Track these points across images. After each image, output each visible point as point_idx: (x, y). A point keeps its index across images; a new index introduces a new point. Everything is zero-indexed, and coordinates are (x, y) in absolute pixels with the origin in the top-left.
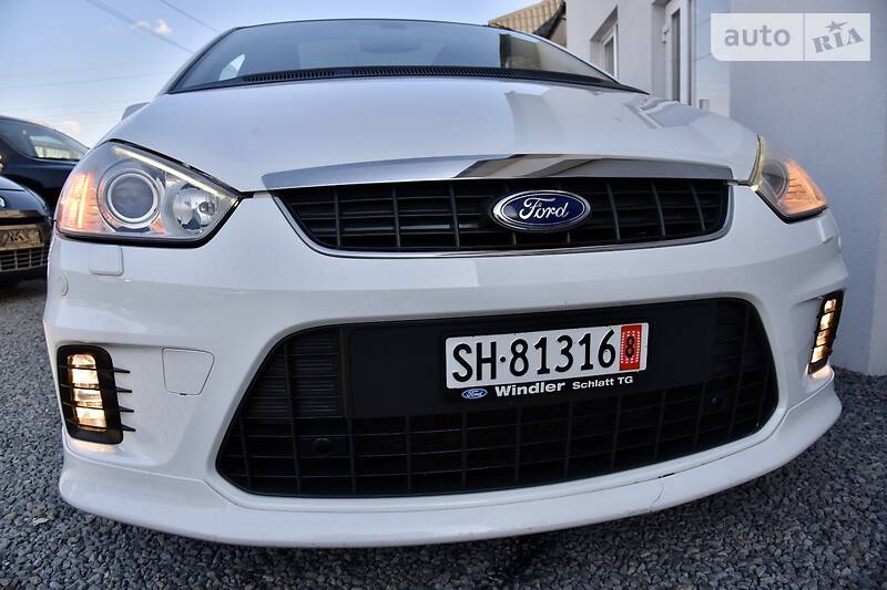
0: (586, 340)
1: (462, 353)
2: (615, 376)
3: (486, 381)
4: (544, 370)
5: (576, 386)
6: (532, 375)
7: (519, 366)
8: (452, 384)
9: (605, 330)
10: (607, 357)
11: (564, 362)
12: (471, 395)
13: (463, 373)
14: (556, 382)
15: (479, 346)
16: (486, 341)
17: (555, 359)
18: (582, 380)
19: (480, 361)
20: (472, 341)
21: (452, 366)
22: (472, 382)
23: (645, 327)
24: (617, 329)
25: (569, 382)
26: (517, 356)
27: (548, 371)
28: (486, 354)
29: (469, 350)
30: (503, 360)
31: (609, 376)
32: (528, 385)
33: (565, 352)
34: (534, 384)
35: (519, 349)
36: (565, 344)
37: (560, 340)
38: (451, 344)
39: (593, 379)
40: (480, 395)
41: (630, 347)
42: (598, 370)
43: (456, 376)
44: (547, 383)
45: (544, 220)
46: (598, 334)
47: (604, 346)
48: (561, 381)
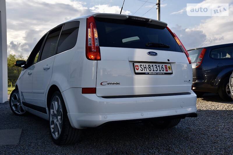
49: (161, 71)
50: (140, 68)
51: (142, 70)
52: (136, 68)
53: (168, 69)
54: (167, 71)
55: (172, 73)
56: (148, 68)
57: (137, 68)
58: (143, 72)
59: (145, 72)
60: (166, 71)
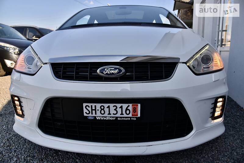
0: (121, 107)
1: (87, 107)
2: (130, 117)
3: (94, 115)
4: (109, 114)
5: (119, 119)
6: (106, 115)
7: (103, 112)
8: (85, 115)
9: (127, 105)
10: (128, 112)
11: (115, 112)
12: (90, 118)
13: (88, 112)
14: (113, 117)
15: (92, 106)
16: (93, 105)
17: (113, 111)
18: (120, 117)
19: (92, 110)
20: (90, 105)
21: (85, 110)
22: (90, 115)
23: (139, 105)
24: (131, 105)
25: (117, 118)
26: (102, 109)
27: (111, 114)
28: (94, 108)
29: (89, 107)
30: (98, 110)
31: (129, 117)
32: (105, 117)
33: (115, 110)
34: (107, 117)
35: (102, 108)
36: (115, 108)
37: (114, 106)
38: (84, 105)
39: (124, 117)
40: (92, 118)
41: (135, 110)
42: (125, 115)
43: (86, 113)
44: (110, 117)
45: (110, 74)
46: (125, 106)
47: (127, 109)
48: (114, 117)
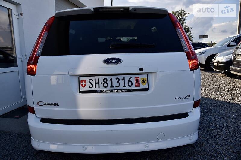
49: (125, 86)
50: (88, 84)
51: (91, 86)
52: (82, 85)
53: (141, 82)
54: (139, 86)
55: (147, 90)
56: (103, 82)
57: (83, 83)
58: (93, 89)
59: (97, 89)
60: (136, 86)
